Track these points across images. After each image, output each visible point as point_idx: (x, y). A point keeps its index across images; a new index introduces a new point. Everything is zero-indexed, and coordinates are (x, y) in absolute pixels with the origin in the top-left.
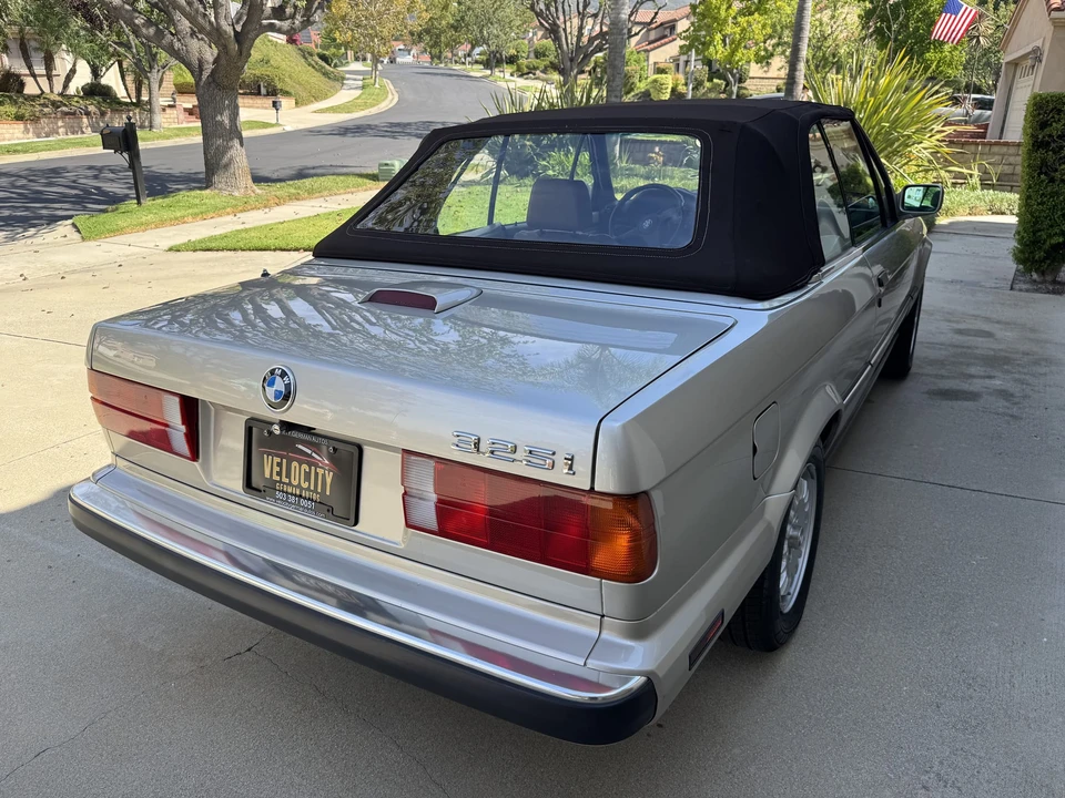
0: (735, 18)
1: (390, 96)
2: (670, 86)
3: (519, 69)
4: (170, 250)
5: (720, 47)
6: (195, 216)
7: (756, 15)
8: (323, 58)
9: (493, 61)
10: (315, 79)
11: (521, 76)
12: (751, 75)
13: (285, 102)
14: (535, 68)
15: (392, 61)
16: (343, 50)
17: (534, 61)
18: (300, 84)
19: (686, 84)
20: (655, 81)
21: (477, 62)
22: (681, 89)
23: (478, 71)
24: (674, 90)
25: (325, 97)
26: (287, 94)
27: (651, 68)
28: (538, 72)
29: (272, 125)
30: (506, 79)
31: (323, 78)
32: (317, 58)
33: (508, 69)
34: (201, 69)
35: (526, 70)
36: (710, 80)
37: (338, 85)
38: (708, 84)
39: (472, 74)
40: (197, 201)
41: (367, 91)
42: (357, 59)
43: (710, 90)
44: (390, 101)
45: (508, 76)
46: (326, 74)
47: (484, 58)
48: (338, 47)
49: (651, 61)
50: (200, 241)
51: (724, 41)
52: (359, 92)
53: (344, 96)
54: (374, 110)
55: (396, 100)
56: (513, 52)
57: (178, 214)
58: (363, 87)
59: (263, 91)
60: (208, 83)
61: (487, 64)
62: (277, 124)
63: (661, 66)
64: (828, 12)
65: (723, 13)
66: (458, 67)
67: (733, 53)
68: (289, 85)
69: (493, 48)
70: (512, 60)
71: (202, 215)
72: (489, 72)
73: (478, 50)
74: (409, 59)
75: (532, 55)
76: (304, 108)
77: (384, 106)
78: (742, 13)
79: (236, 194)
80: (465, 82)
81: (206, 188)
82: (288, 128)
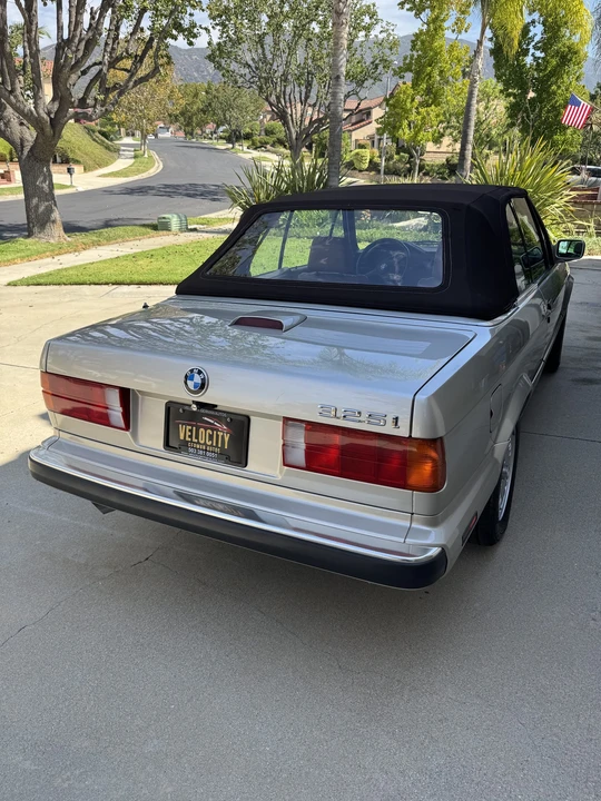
0: (417, 108)
1: (156, 164)
2: (368, 158)
3: (253, 144)
4: (9, 284)
5: (407, 131)
6: (22, 258)
7: (433, 107)
8: (103, 134)
9: (234, 137)
10: (98, 150)
11: (255, 149)
12: (428, 150)
13: (77, 169)
14: (267, 143)
15: (156, 136)
16: (117, 128)
17: (264, 137)
18: (86, 154)
19: (380, 157)
20: (357, 154)
21: (221, 138)
22: (376, 160)
23: (222, 145)
24: (371, 161)
25: (107, 164)
26: (77, 162)
27: (353, 144)
28: (268, 146)
29: (67, 187)
30: (245, 153)
31: (104, 150)
32: (97, 134)
33: (246, 144)
34: (22, 146)
35: (259, 144)
36: (398, 153)
37: (115, 155)
38: (396, 156)
39: (218, 147)
40: (23, 247)
41: (139, 160)
42: (127, 135)
43: (399, 161)
44: (157, 168)
45: (245, 148)
46: (107, 148)
47: (227, 135)
48: (113, 125)
49: (353, 138)
50: (32, 278)
51: (409, 125)
52: (133, 160)
53: (121, 164)
54: (145, 175)
55: (161, 166)
56: (248, 130)
57: (10, 257)
58: (135, 157)
59: (58, 159)
60: (28, 156)
61: (229, 140)
62: (71, 186)
63: (362, 142)
64: (483, 104)
65: (408, 105)
66: (206, 141)
67: (416, 134)
68: (78, 155)
69: (234, 128)
70: (248, 137)
71: (28, 258)
72: (231, 146)
73: (221, 129)
74: (168, 135)
75: (263, 133)
76: (90, 174)
77: (152, 172)
78: (422, 104)
79: (52, 241)
80: (214, 153)
81: (28, 236)
82: (81, 189)
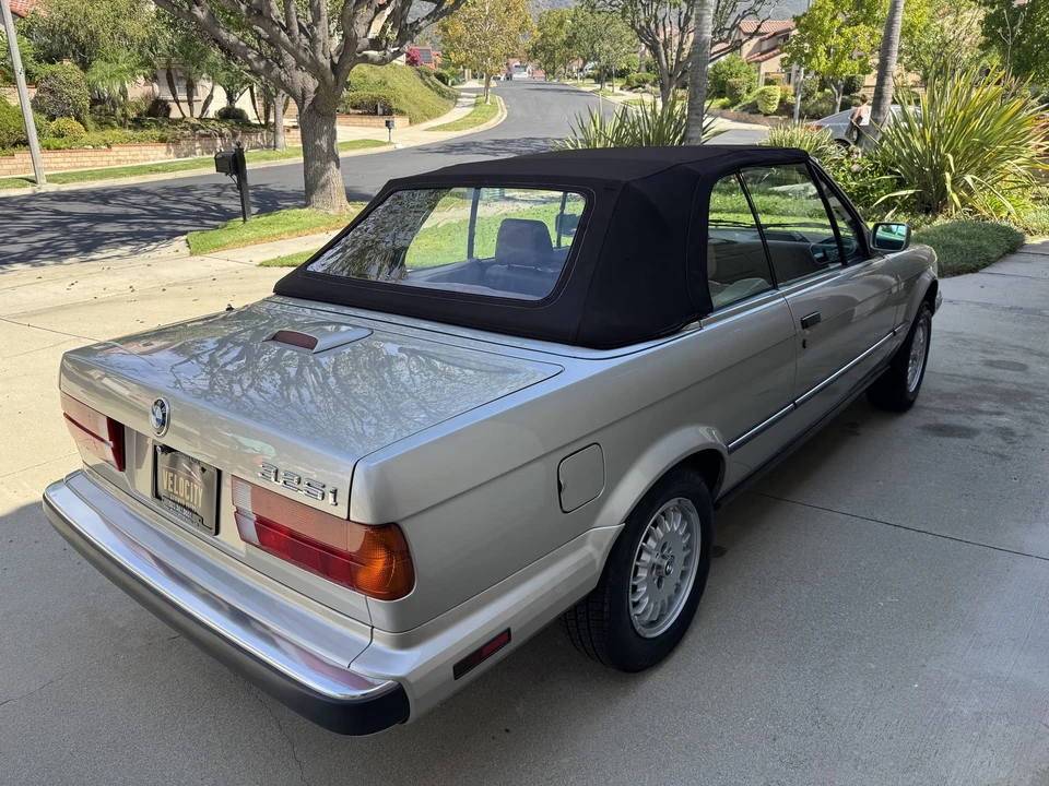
0: (839, 29)
1: (500, 113)
2: (778, 97)
3: (628, 83)
4: (261, 265)
5: (823, 59)
6: (290, 233)
7: (862, 25)
8: (441, 77)
9: (604, 76)
10: (431, 98)
11: (631, 89)
12: (866, 84)
13: (398, 121)
14: (645, 81)
15: (509, 78)
16: (462, 69)
17: (644, 74)
18: (415, 103)
19: (795, 95)
20: (763, 92)
21: (588, 77)
22: (790, 99)
23: (589, 86)
24: (782, 101)
25: (438, 115)
26: (402, 113)
27: (762, 81)
28: (647, 85)
29: (384, 144)
30: (617, 96)
31: (438, 97)
32: (433, 78)
33: (618, 83)
34: (304, 98)
35: (635, 84)
36: (821, 89)
37: (451, 103)
38: (818, 95)
39: (583, 89)
40: (295, 219)
41: (478, 108)
42: (475, 77)
43: (820, 100)
44: (501, 116)
45: (617, 90)
46: (441, 93)
47: (596, 72)
48: (457, 66)
49: (762, 72)
50: (289, 258)
51: (828, 52)
52: (472, 109)
53: (456, 114)
54: (482, 128)
55: (505, 116)
56: (624, 66)
57: (276, 231)
58: (475, 105)
59: (380, 111)
60: (309, 111)
61: (598, 79)
62: (389, 143)
63: (770, 77)
64: (951, 18)
65: (827, 24)
66: (570, 82)
67: (837, 64)
68: (403, 104)
69: (603, 63)
70: (622, 74)
71: (297, 233)
72: (599, 86)
73: (590, 65)
74: (524, 75)
75: (643, 69)
76: (416, 127)
77: (492, 123)
78: (848, 23)
79: (331, 212)
80: (575, 97)
81: (306, 206)
82: (400, 146)
